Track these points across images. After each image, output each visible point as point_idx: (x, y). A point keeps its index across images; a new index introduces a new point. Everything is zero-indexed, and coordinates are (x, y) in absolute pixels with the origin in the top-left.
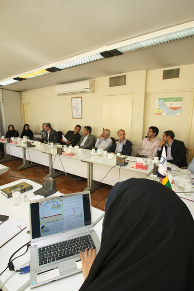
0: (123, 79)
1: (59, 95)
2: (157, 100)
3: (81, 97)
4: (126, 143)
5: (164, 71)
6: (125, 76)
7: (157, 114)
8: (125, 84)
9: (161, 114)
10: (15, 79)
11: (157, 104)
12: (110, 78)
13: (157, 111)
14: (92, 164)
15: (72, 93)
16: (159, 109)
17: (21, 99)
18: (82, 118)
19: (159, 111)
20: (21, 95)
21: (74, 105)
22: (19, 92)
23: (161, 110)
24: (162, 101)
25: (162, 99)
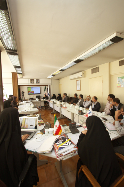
0: (98, 69)
1: (71, 80)
2: (118, 78)
3: (80, 80)
4: (97, 104)
5: (120, 61)
6: (99, 67)
7: (118, 87)
8: (99, 71)
9: (120, 87)
10: (52, 75)
11: (118, 81)
12: (92, 69)
13: (117, 85)
14: (73, 114)
15: (76, 79)
16: (119, 83)
17: (59, 82)
18: (80, 90)
19: (119, 85)
20: (59, 81)
21: (77, 84)
22: (59, 79)
23: (120, 84)
24: (120, 79)
25: (120, 77)
